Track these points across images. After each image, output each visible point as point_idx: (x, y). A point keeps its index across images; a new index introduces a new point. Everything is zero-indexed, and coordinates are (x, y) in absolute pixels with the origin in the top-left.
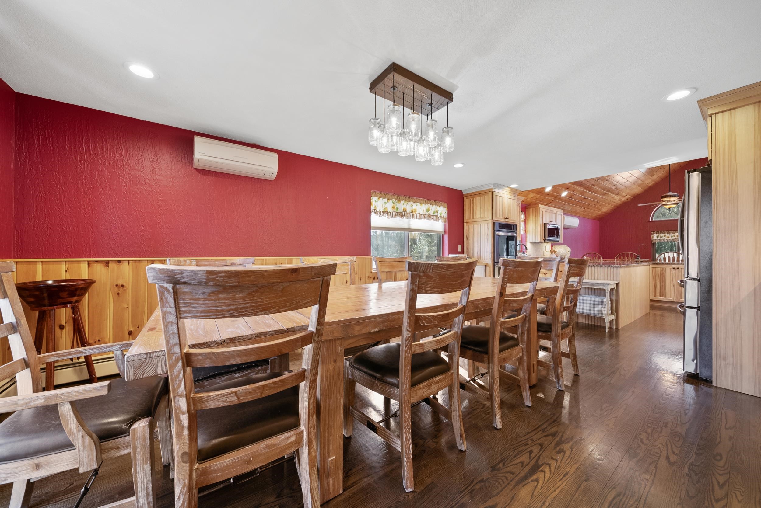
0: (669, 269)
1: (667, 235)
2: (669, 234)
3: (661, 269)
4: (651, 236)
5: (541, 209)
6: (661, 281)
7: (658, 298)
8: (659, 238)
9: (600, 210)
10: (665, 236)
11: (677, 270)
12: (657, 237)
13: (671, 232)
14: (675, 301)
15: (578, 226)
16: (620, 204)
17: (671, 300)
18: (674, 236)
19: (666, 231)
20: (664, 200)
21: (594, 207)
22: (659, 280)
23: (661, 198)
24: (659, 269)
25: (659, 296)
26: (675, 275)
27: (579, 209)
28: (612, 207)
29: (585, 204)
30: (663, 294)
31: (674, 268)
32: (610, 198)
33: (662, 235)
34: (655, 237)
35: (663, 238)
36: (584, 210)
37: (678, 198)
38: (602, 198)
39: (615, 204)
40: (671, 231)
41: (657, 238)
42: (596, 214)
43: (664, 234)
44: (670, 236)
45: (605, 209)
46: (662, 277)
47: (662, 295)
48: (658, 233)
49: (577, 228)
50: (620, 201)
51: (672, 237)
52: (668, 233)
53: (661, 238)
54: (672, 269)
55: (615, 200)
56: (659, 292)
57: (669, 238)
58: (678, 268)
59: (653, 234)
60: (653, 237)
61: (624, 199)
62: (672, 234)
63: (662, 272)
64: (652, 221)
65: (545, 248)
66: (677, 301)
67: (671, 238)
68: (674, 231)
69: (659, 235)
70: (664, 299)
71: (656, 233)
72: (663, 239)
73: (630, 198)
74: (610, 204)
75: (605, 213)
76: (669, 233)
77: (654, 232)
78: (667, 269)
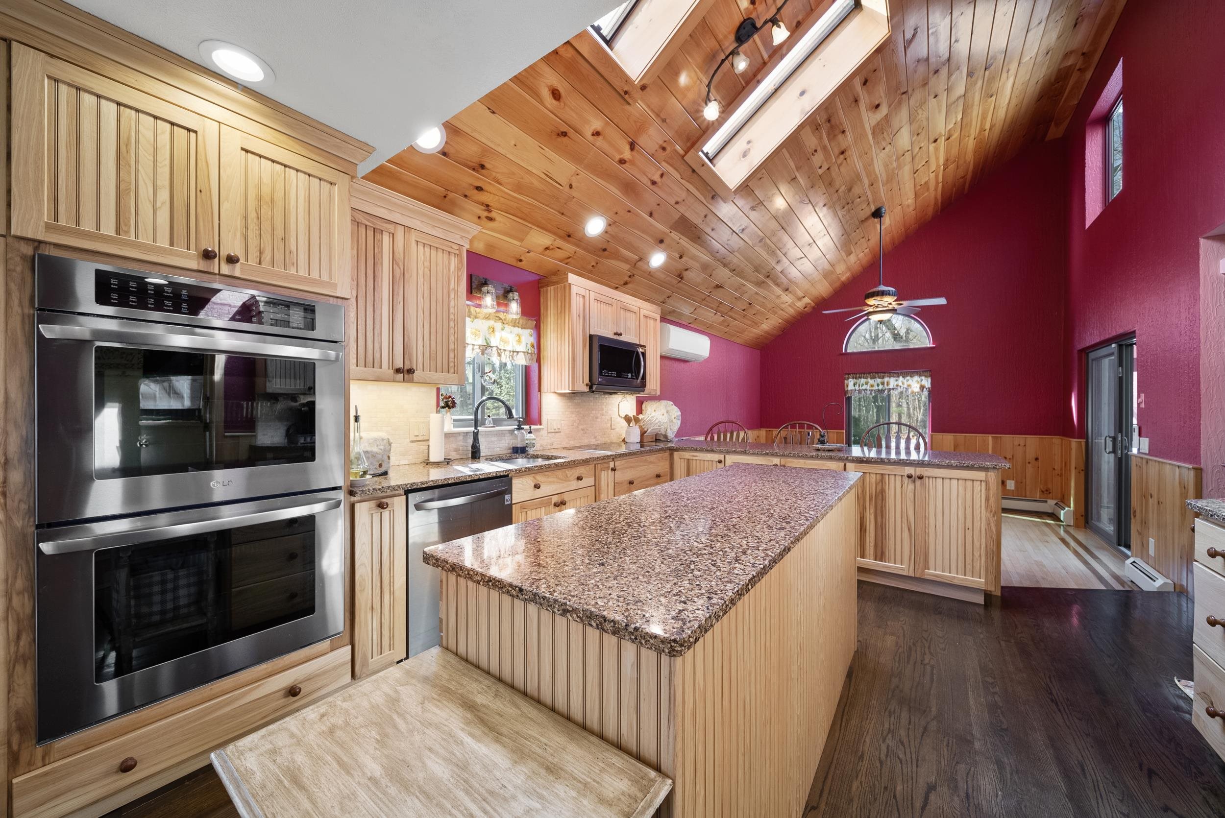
0: (898, 478)
1: (871, 381)
2: (873, 380)
3: (879, 477)
4: (843, 383)
5: (574, 290)
6: (879, 512)
7: (869, 562)
8: (857, 388)
9: (756, 324)
10: (867, 383)
11: (918, 482)
12: (854, 385)
13: (877, 375)
14: (912, 574)
15: (708, 355)
16: (794, 317)
17: (903, 569)
18: (883, 384)
19: (869, 373)
20: (871, 301)
21: (744, 316)
22: (872, 511)
23: (865, 299)
24: (873, 476)
25: (872, 557)
26: (912, 495)
27: (709, 315)
28: (780, 321)
29: (721, 303)
30: (883, 553)
31: (909, 477)
32: (773, 297)
33: (863, 381)
34: (850, 384)
35: (864, 388)
36: (723, 321)
37: (896, 298)
38: (757, 293)
39: (786, 316)
40: (877, 373)
41: (853, 388)
42: (751, 335)
43: (865, 380)
44: (875, 384)
45: (768, 324)
46: (880, 502)
47: (880, 555)
48: (856, 378)
49: (707, 361)
50: (792, 307)
51: (878, 385)
52: (871, 378)
53: (861, 388)
54: (906, 480)
55: (782, 303)
56: (872, 544)
57: (874, 388)
58: (921, 478)
59: (848, 378)
60: (848, 386)
61: (800, 305)
62: (879, 381)
63: (879, 487)
64: (846, 354)
65: (616, 409)
66: (917, 576)
67: (877, 388)
68: (882, 375)
69: (858, 381)
70: (884, 566)
71: (853, 378)
72: (864, 390)
73: (809, 304)
74: (775, 313)
75: (766, 332)
76: (874, 377)
77: (849, 374)
78: (892, 477)
